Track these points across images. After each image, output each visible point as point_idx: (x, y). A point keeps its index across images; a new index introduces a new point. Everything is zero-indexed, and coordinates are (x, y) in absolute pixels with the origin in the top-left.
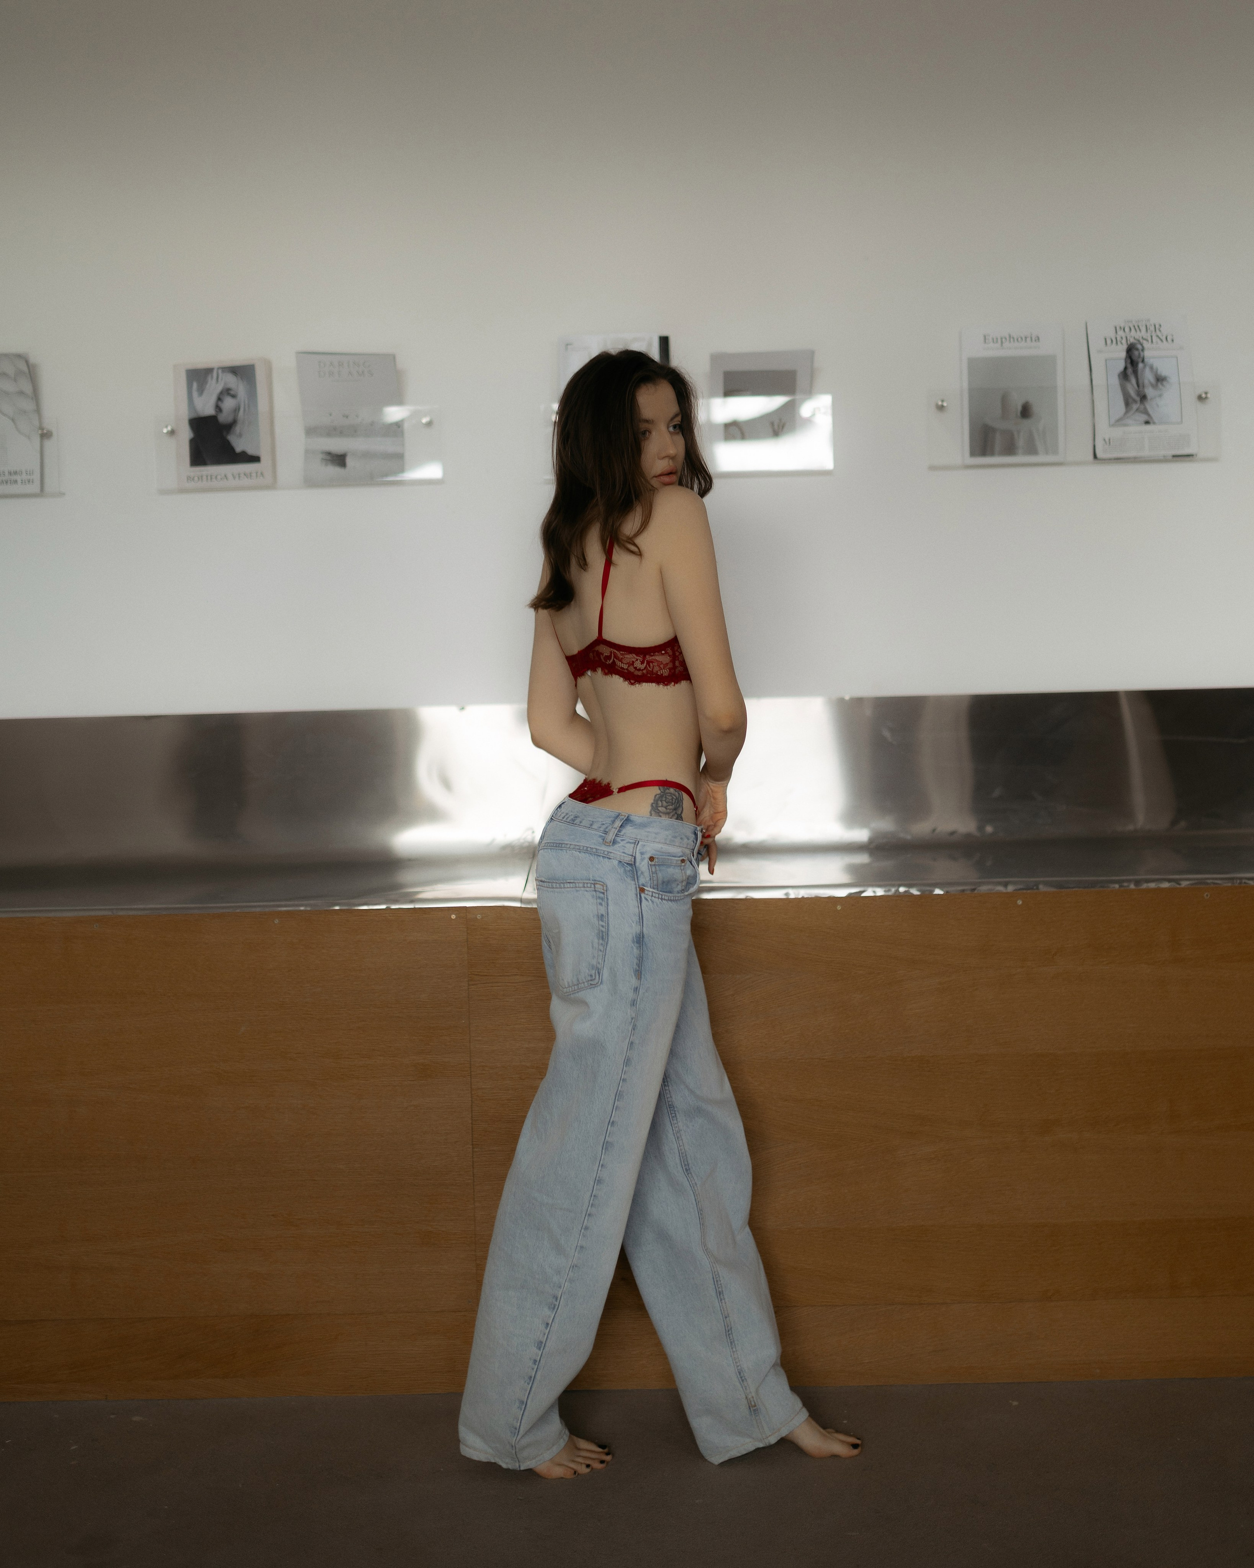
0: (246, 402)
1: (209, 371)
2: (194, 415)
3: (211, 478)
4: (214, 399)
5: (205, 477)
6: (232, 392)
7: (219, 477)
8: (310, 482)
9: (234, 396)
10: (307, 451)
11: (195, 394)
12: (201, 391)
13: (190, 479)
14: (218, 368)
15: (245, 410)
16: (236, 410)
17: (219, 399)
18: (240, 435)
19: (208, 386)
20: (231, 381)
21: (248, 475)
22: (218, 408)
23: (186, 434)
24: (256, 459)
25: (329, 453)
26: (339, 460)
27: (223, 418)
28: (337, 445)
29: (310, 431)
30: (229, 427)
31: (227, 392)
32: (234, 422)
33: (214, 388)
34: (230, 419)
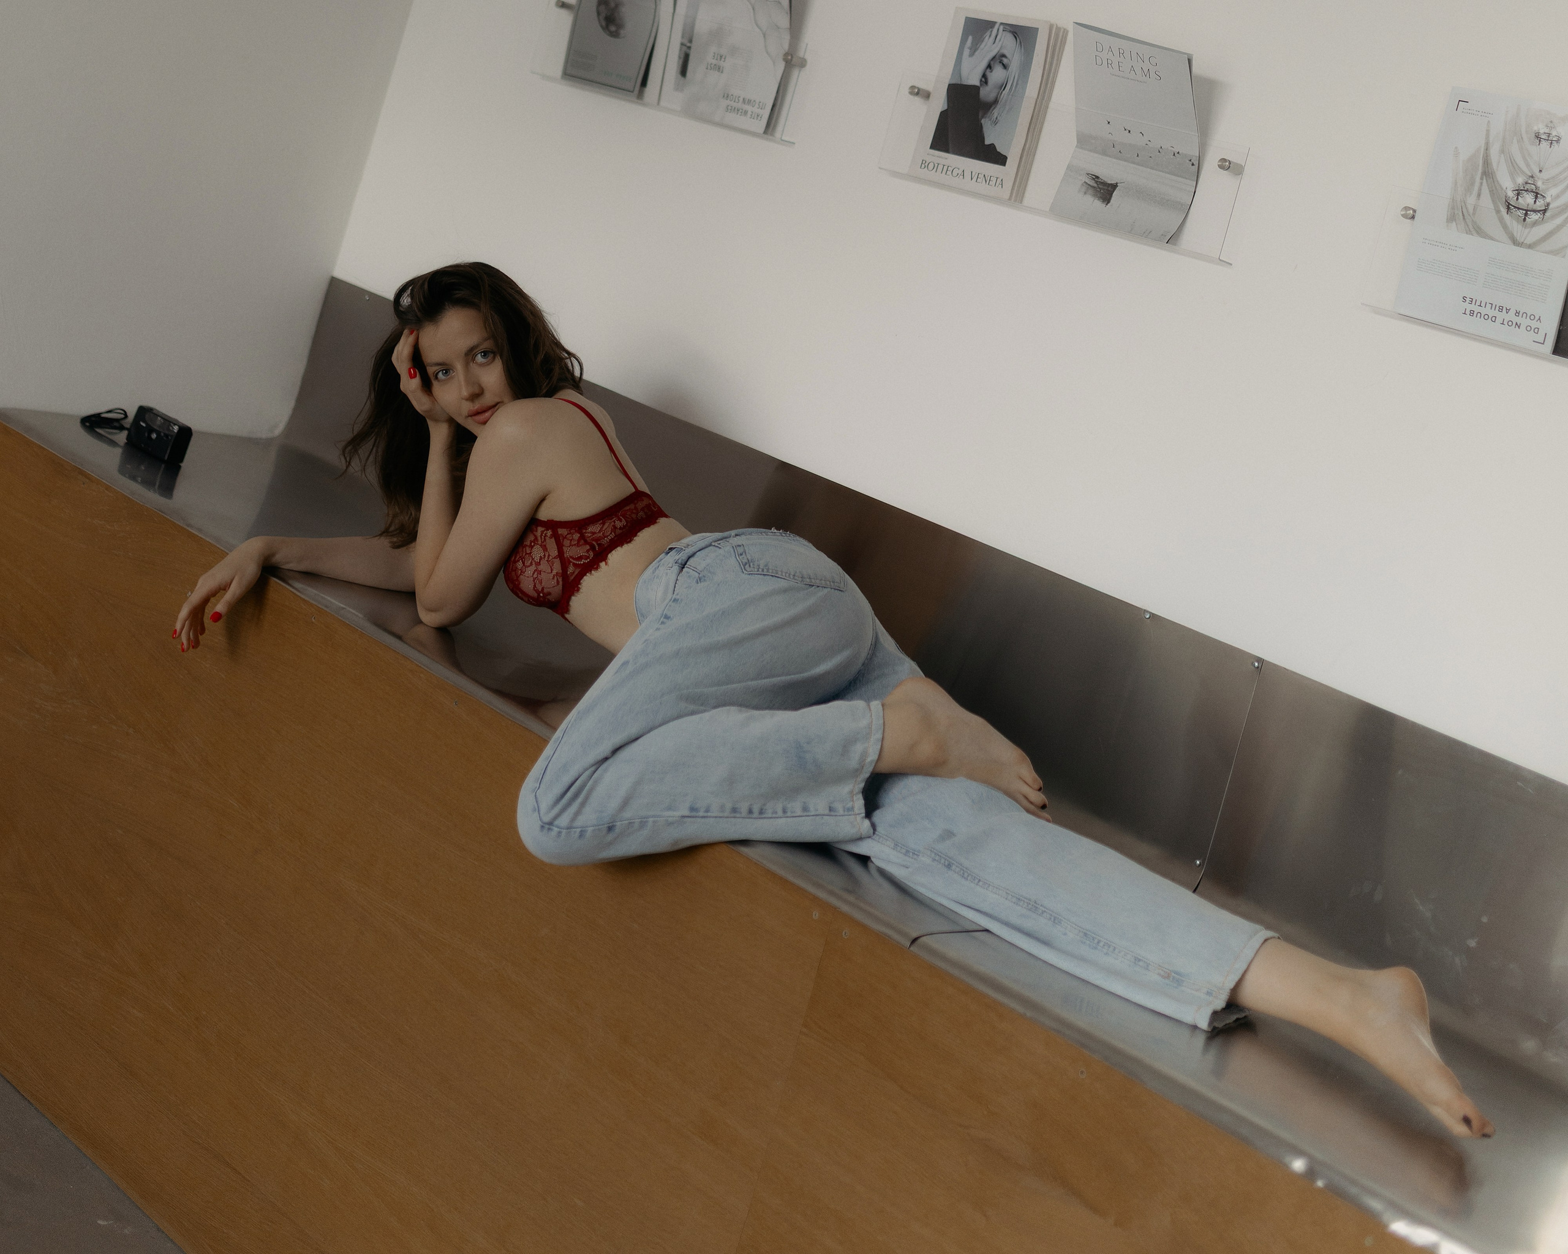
0: (1016, 78)
1: (989, 25)
2: (954, 82)
3: (946, 169)
4: (984, 64)
5: (940, 167)
6: (1005, 61)
7: (955, 172)
8: (1059, 211)
9: (1005, 67)
10: (1070, 168)
11: (966, 52)
12: (973, 50)
13: (924, 164)
14: (1002, 24)
15: (1011, 88)
16: (1002, 86)
17: (989, 66)
18: (996, 123)
19: (982, 46)
20: (1007, 44)
21: (987, 180)
22: (984, 79)
23: (939, 102)
24: (1000, 159)
25: (1096, 178)
26: (1105, 191)
27: (987, 94)
28: (1109, 171)
29: (1084, 141)
30: (989, 106)
31: (1000, 59)
32: (996, 101)
33: (989, 48)
34: (991, 97)
